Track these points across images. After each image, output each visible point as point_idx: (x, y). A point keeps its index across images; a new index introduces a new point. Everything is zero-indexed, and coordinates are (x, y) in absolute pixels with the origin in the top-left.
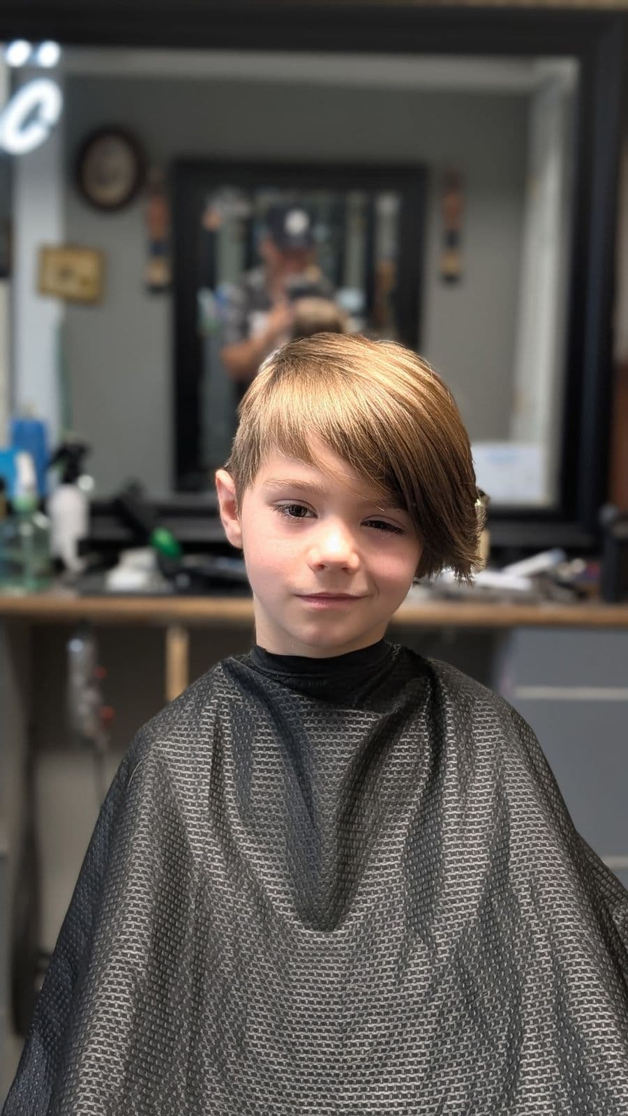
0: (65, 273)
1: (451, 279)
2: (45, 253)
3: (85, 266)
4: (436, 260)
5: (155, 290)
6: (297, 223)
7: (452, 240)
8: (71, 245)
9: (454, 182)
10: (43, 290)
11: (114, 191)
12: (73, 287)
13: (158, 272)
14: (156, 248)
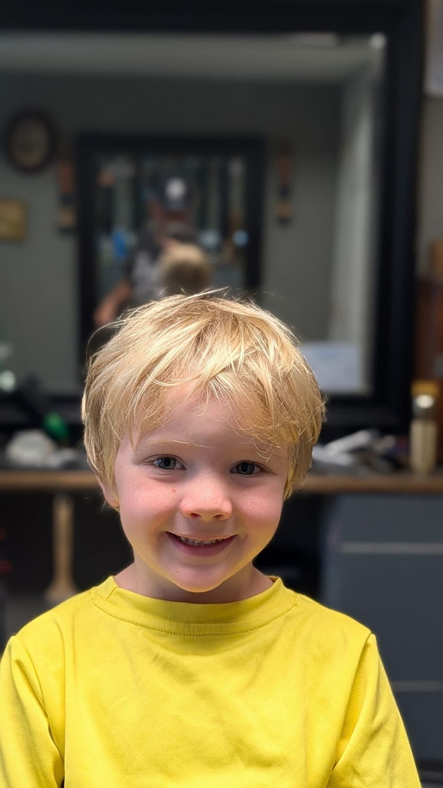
1: (284, 221)
3: (12, 214)
4: (273, 207)
5: (64, 231)
6: (176, 189)
7: (285, 192)
8: (2, 198)
9: (285, 149)
11: (33, 157)
12: (3, 229)
13: (67, 218)
14: (65, 201)
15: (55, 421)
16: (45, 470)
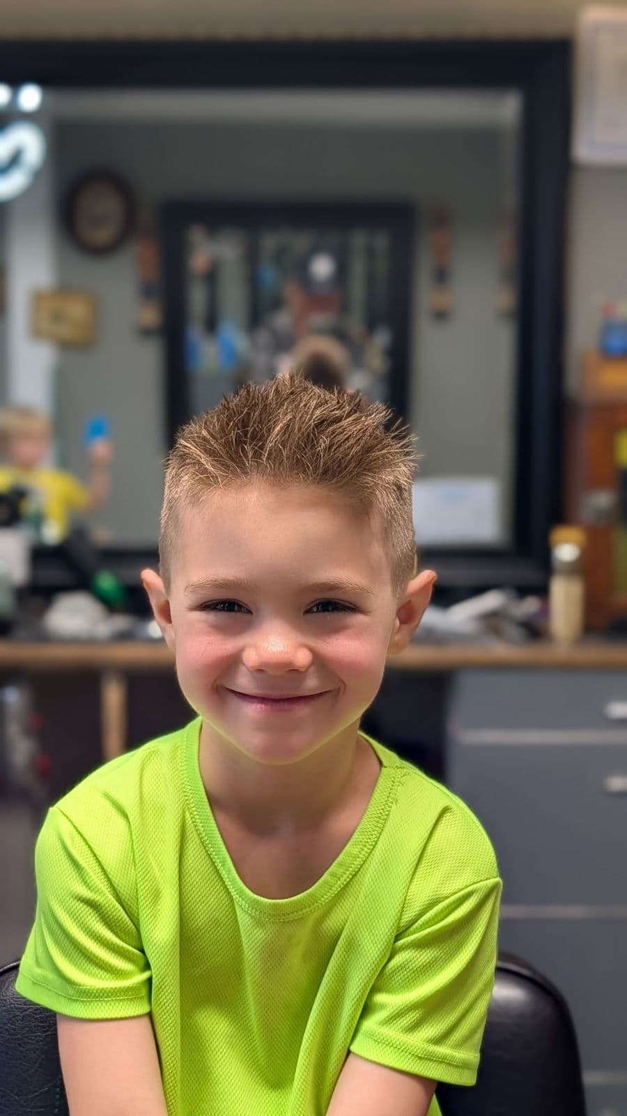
0: (57, 317)
1: (441, 316)
2: (38, 298)
3: (77, 310)
4: (426, 296)
5: (146, 333)
6: (322, 267)
7: (441, 276)
8: (63, 289)
9: (442, 219)
10: (37, 333)
11: (103, 235)
12: (66, 331)
13: (150, 315)
14: (147, 291)
15: (107, 581)
16: (91, 641)
